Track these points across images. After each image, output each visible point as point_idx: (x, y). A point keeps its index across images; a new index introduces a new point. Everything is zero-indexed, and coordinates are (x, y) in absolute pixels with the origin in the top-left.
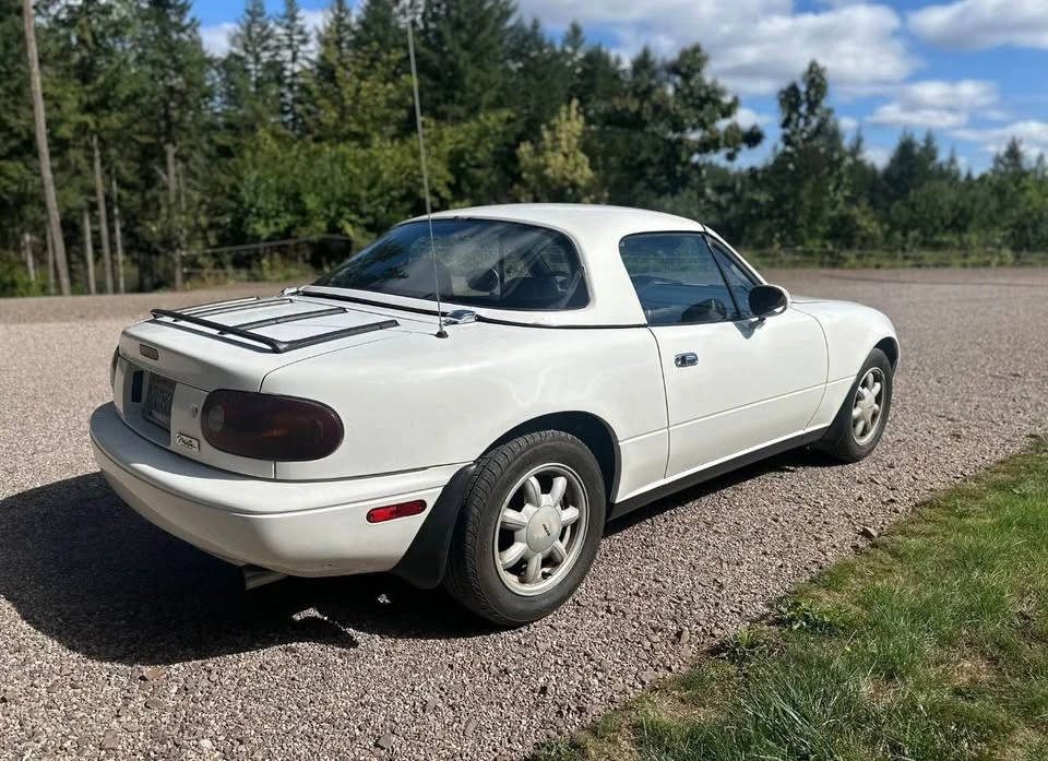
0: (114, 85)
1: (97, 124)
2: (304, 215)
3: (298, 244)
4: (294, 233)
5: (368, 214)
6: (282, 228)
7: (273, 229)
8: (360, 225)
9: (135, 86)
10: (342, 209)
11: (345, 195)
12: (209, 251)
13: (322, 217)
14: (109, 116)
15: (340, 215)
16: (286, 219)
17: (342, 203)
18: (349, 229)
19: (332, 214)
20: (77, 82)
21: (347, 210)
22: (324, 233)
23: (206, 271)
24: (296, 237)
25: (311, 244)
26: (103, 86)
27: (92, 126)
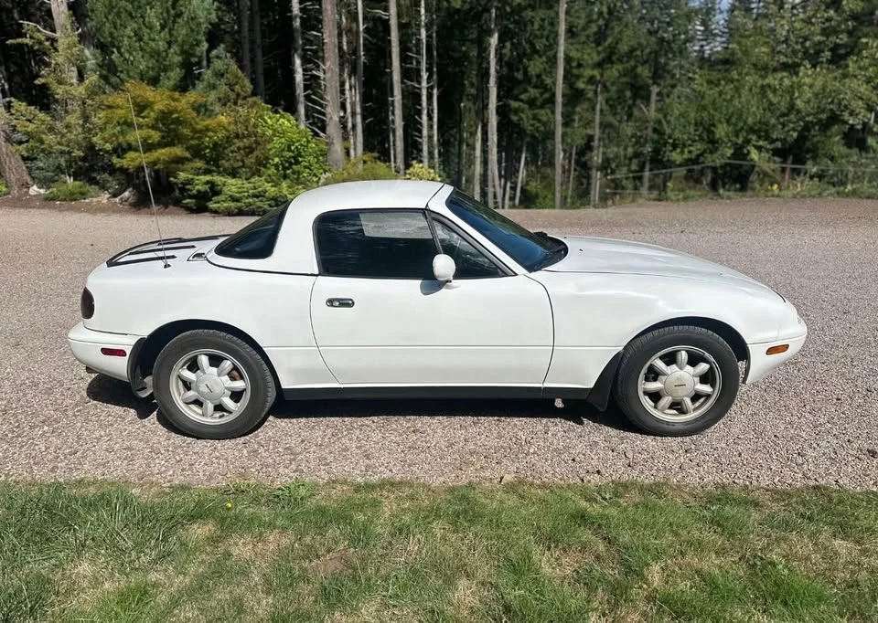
0: (617, 43)
1: (602, 76)
2: (713, 143)
3: (703, 169)
4: (701, 159)
5: (777, 140)
6: (693, 156)
7: (686, 156)
8: (767, 150)
9: (633, 43)
10: (750, 136)
11: (755, 124)
12: (631, 175)
13: (729, 145)
14: (611, 68)
15: (747, 141)
16: (697, 148)
17: (752, 130)
18: (754, 155)
19: (740, 141)
20: (593, 45)
21: (754, 137)
22: (729, 158)
23: (628, 191)
24: (703, 163)
25: (714, 169)
26: (609, 47)
27: (598, 77)
